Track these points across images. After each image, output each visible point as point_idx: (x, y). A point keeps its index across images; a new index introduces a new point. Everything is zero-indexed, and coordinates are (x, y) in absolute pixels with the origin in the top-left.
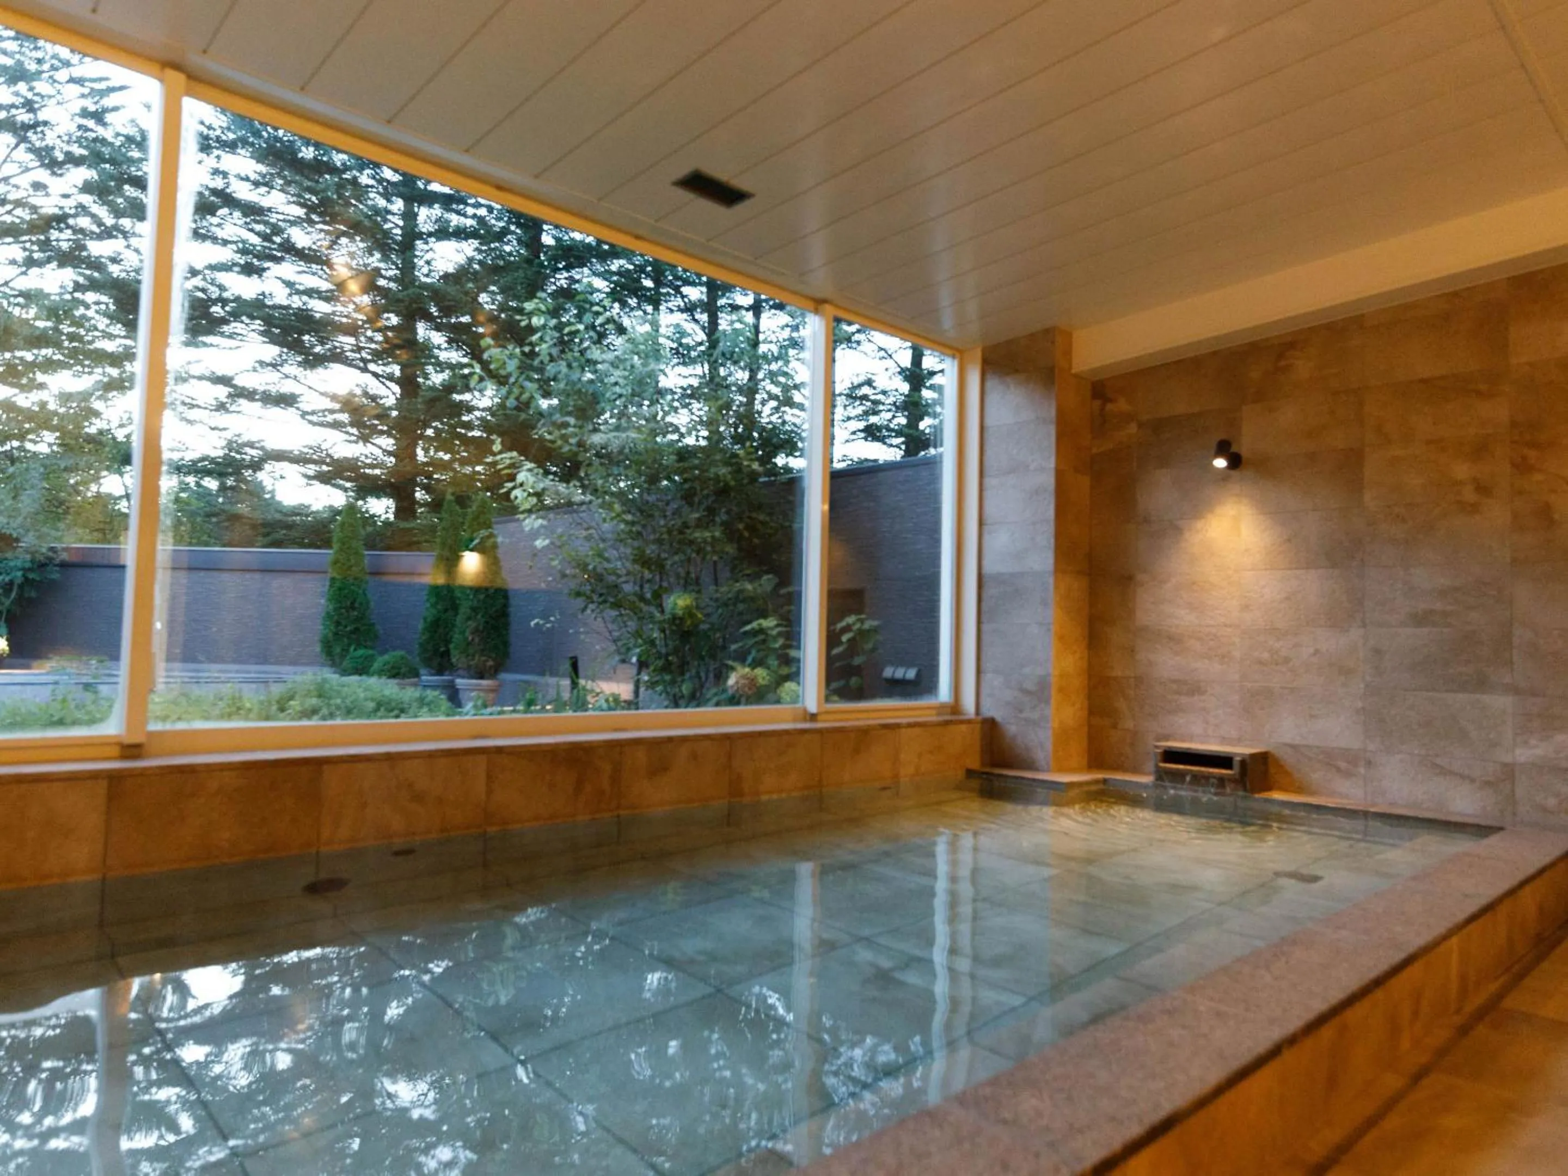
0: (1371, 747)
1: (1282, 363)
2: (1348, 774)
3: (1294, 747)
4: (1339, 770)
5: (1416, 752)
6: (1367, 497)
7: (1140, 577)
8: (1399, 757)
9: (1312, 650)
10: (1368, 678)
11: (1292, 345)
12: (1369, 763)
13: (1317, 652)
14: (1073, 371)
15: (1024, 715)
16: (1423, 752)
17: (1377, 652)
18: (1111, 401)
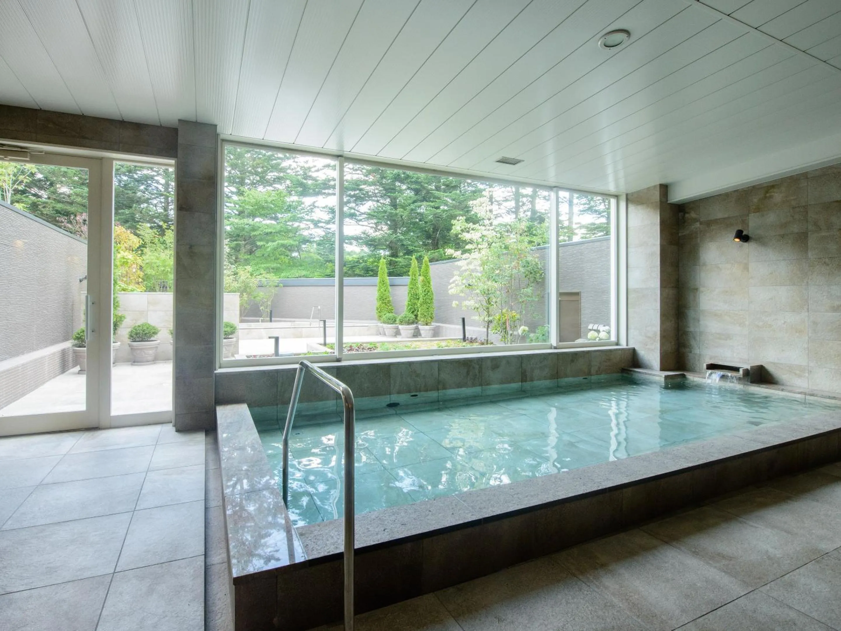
0: (811, 364)
1: (768, 195)
2: (800, 376)
3: (774, 364)
4: (796, 374)
5: (833, 368)
6: (810, 254)
7: (702, 289)
8: (824, 370)
9: (783, 322)
10: (810, 335)
11: (773, 187)
12: (810, 372)
13: (785, 322)
14: (668, 202)
15: (648, 347)
16: (837, 368)
17: (815, 323)
18: (688, 213)
